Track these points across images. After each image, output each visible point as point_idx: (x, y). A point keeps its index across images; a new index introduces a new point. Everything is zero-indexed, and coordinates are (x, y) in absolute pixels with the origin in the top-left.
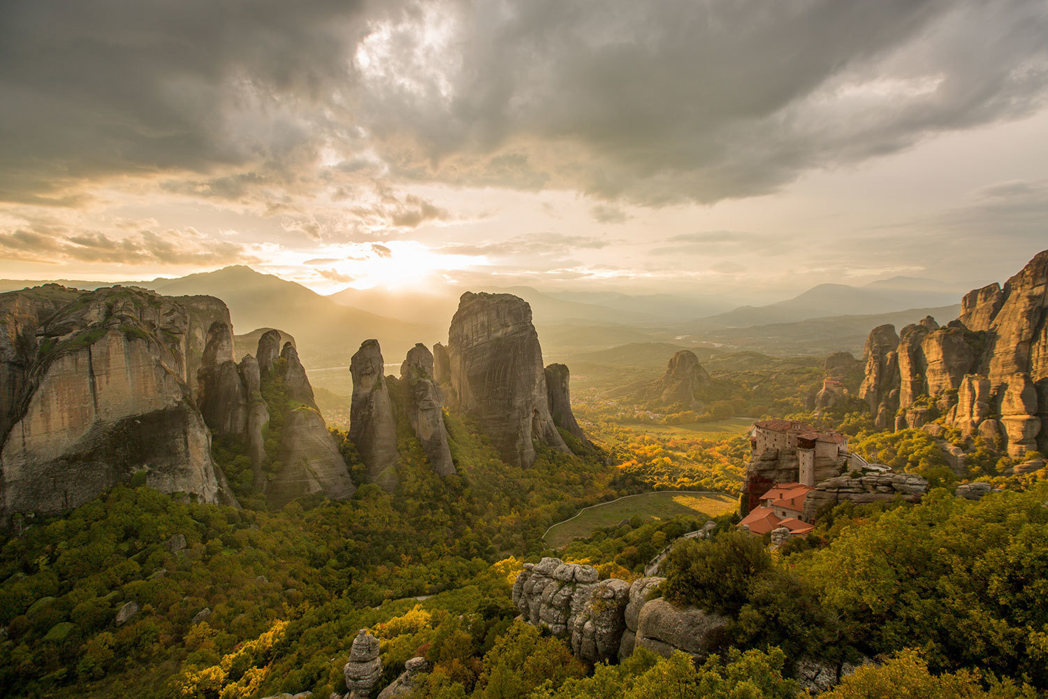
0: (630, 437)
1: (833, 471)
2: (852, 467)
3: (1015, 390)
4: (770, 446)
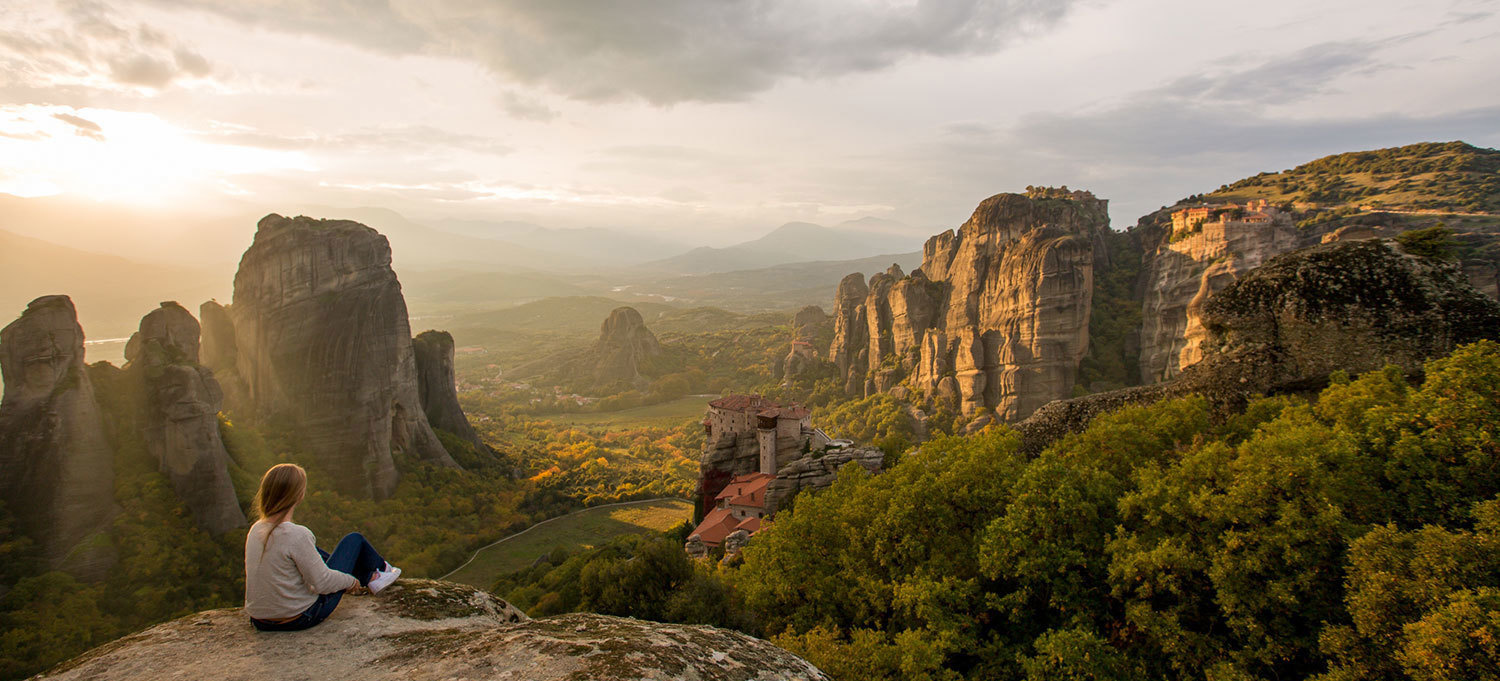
0: (549, 434)
1: (795, 453)
2: (814, 445)
3: (967, 344)
4: (727, 430)
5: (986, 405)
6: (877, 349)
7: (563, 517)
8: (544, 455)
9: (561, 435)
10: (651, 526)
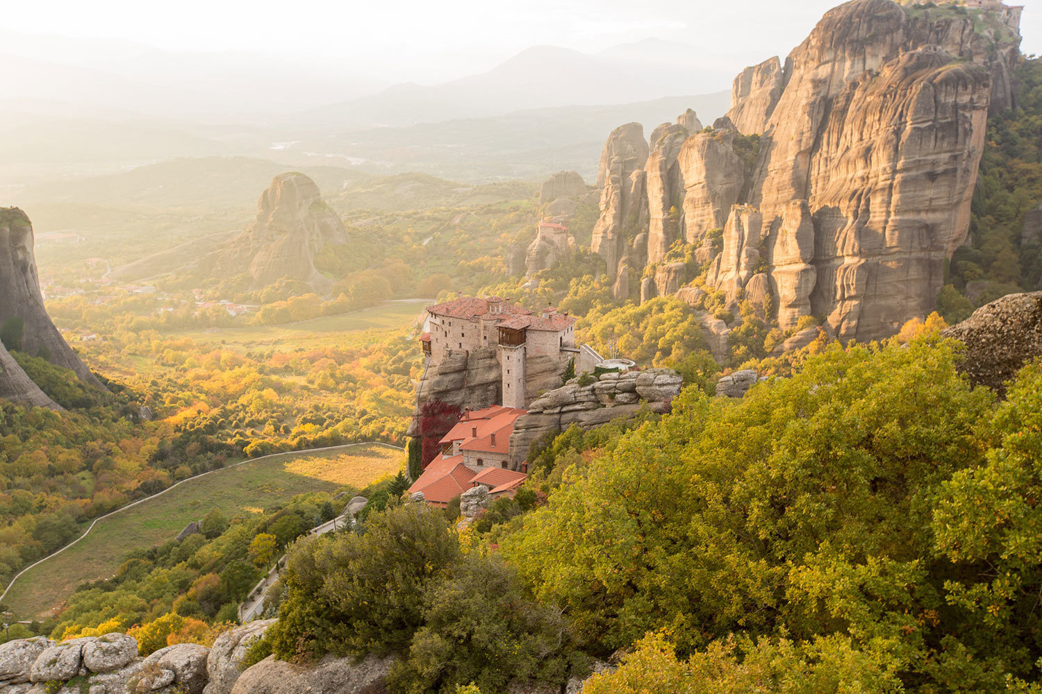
0: (189, 357)
1: (554, 379)
2: (581, 368)
3: (790, 226)
4: (454, 347)
5: (813, 313)
6: (661, 235)
7: (217, 472)
8: (184, 387)
9: (207, 359)
10: (343, 481)
